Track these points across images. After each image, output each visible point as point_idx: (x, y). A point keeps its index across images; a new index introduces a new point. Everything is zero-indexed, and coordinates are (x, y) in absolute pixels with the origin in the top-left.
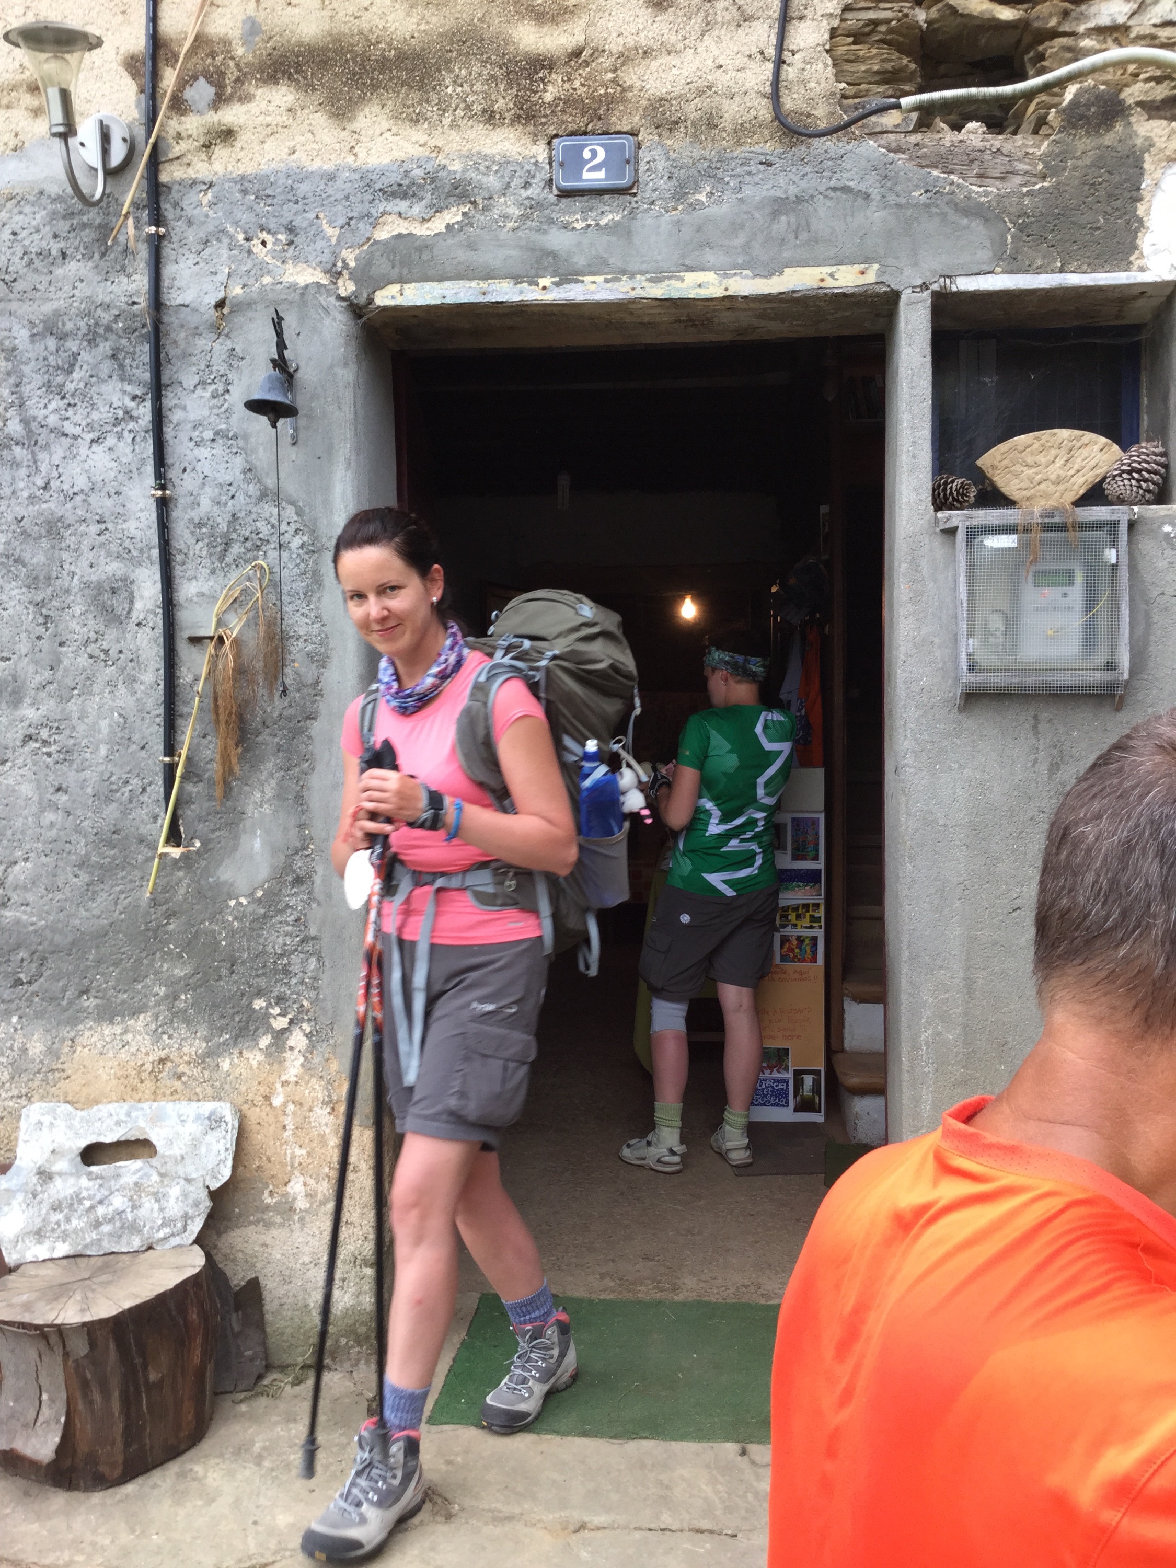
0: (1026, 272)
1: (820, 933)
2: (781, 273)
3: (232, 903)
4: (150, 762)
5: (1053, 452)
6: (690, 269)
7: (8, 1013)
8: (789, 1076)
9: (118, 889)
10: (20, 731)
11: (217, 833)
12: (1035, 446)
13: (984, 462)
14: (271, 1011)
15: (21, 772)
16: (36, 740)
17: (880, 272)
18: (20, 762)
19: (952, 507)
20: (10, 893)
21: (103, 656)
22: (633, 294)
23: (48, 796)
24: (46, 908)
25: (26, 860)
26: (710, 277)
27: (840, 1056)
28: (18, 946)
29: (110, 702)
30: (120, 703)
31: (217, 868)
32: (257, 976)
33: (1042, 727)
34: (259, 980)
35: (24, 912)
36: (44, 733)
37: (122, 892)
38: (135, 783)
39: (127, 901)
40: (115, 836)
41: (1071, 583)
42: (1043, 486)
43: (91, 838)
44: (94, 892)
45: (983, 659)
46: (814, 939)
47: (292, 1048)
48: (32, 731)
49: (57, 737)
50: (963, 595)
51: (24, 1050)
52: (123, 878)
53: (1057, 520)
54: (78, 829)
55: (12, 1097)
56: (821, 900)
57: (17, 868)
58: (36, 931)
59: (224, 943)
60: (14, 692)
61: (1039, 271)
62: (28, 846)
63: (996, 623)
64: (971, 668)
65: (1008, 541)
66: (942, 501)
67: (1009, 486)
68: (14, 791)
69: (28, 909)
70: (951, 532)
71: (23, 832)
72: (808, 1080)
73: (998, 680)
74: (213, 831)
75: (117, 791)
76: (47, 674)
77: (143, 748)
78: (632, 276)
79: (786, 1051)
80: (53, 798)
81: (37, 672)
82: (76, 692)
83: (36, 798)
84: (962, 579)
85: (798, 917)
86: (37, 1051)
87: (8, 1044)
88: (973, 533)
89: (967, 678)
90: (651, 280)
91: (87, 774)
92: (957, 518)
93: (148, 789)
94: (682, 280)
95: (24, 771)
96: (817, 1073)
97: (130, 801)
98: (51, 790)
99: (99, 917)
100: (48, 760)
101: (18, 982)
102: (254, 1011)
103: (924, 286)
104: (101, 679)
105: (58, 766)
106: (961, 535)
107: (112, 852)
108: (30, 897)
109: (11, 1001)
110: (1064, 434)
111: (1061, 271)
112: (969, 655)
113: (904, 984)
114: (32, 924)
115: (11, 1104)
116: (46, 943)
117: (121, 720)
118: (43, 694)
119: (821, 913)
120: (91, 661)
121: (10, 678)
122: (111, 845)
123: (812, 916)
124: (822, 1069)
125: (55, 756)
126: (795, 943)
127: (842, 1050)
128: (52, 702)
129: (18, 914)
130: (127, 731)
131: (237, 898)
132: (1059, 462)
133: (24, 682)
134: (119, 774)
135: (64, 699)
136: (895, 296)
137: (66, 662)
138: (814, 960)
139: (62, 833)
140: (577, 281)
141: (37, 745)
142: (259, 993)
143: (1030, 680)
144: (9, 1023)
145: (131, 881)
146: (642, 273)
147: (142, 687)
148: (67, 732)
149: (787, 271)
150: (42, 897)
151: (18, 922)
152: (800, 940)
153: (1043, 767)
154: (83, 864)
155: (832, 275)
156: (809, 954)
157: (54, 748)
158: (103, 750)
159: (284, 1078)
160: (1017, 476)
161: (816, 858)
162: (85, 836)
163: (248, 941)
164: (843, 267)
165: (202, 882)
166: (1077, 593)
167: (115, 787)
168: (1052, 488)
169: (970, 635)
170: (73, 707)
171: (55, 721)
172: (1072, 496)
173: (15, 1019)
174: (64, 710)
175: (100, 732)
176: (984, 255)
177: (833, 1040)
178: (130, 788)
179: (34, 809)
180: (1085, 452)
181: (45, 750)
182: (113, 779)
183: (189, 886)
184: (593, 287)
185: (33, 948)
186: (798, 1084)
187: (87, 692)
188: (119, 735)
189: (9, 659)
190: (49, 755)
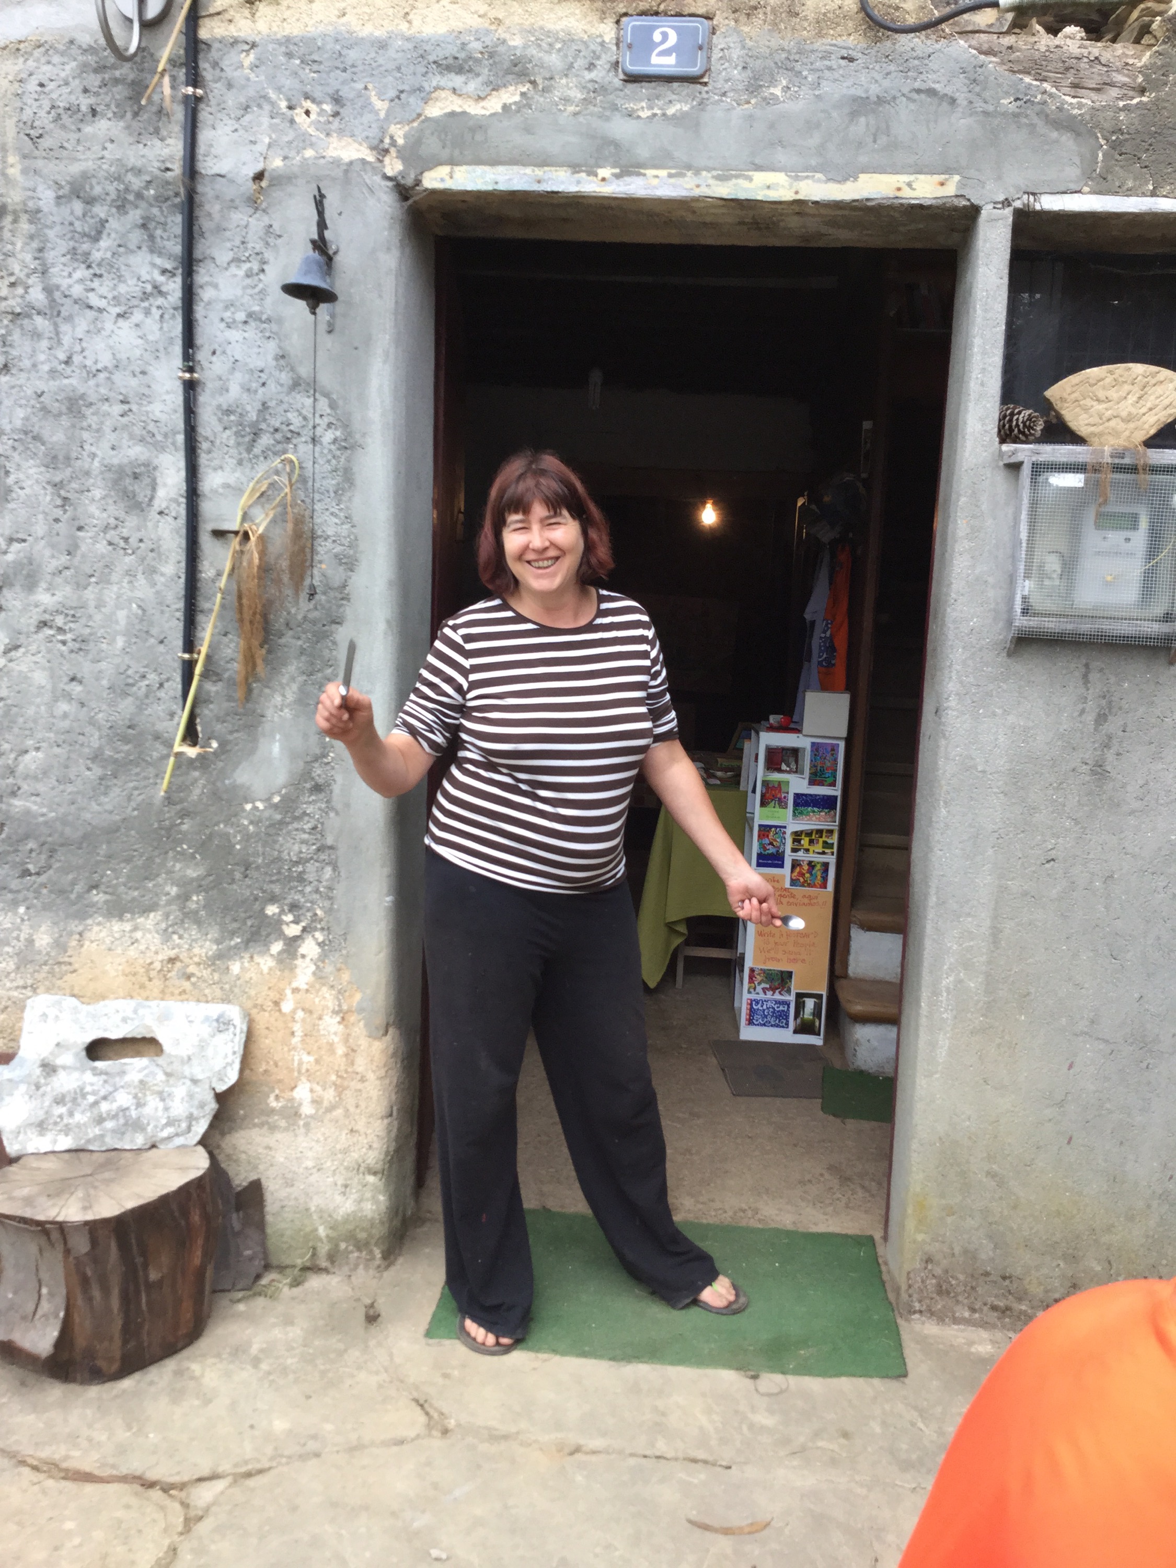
0: (1116, 193)
1: (832, 860)
2: (856, 179)
3: (248, 807)
4: (169, 657)
5: (1127, 387)
6: (759, 168)
7: (15, 904)
8: (792, 998)
9: (131, 785)
10: (35, 616)
11: (236, 735)
12: (1108, 380)
13: (1053, 393)
14: (284, 918)
15: (35, 659)
16: (51, 627)
17: (960, 185)
18: (33, 648)
19: (1016, 440)
20: (20, 782)
21: (122, 544)
22: (697, 192)
23: (62, 686)
24: (56, 800)
25: (38, 749)
26: (779, 178)
27: (843, 982)
28: (27, 837)
29: (129, 593)
30: (139, 594)
31: (234, 770)
32: (272, 882)
33: (1094, 676)
34: (273, 886)
35: (35, 803)
36: (59, 621)
37: (136, 788)
38: (153, 677)
39: (141, 798)
40: (130, 731)
41: (1134, 526)
42: (1112, 423)
43: (105, 731)
44: (107, 787)
45: (1038, 603)
46: (826, 866)
47: (303, 956)
48: (47, 617)
49: (72, 625)
50: (1024, 535)
51: (30, 942)
52: (137, 774)
53: (1127, 461)
54: (92, 722)
55: (17, 987)
56: (835, 826)
57: (27, 757)
58: (46, 823)
59: (238, 847)
60: (29, 576)
61: (1129, 193)
62: (39, 736)
63: (1053, 564)
64: (1025, 612)
65: (1075, 480)
66: (1007, 434)
67: (1077, 421)
68: (26, 678)
69: (38, 799)
70: (1015, 467)
71: (35, 721)
72: (810, 1004)
73: (1051, 625)
74: (231, 732)
75: (133, 685)
76: (64, 559)
77: (161, 642)
78: (697, 172)
79: (790, 974)
80: (67, 688)
81: (53, 557)
82: (93, 580)
83: (49, 687)
84: (1024, 516)
85: (811, 842)
86: (44, 942)
87: (15, 934)
88: (1039, 469)
89: (1021, 622)
90: (718, 178)
91: (103, 665)
92: (1024, 452)
93: (166, 685)
94: (750, 179)
95: (38, 658)
96: (819, 997)
97: (147, 696)
98: (66, 679)
99: (111, 812)
100: (64, 648)
101: (26, 873)
102: (267, 916)
103: (1007, 203)
104: (119, 569)
105: (73, 655)
106: (1026, 470)
107: (126, 748)
108: (41, 787)
109: (18, 891)
110: (1139, 369)
111: (1153, 194)
112: (1025, 598)
113: (929, 928)
114: (43, 815)
115: (15, 994)
116: (56, 836)
117: (140, 612)
118: (59, 580)
119: (834, 839)
120: (110, 548)
121: (25, 561)
122: (125, 740)
123: (825, 842)
124: (824, 993)
125: (70, 644)
126: (806, 867)
127: (846, 976)
128: (68, 589)
129: (28, 804)
130: (145, 623)
131: (253, 802)
132: (1132, 399)
133: (39, 566)
134: (136, 668)
135: (80, 586)
136: (973, 212)
137: (83, 548)
138: (824, 886)
139: (75, 724)
140: (639, 174)
141: (51, 632)
142: (273, 899)
143: (1086, 627)
144: (16, 914)
145: (147, 778)
146: (708, 169)
147: (162, 579)
148: (83, 621)
149: (863, 177)
150: (53, 788)
151: (28, 812)
152: (811, 865)
153: (1090, 718)
154: (96, 757)
155: (909, 185)
156: (819, 880)
157: (69, 636)
158: (120, 642)
159: (294, 985)
160: (1086, 410)
161: (833, 784)
162: (99, 729)
163: (264, 846)
164: (921, 177)
165: (219, 784)
166: (1140, 538)
167: (131, 681)
168: (1121, 426)
169: (1027, 576)
170: (90, 594)
171: (72, 608)
172: (1141, 436)
173: (22, 910)
174: (80, 597)
175: (117, 622)
176: (1073, 172)
177: (838, 966)
178: (147, 682)
179: (47, 697)
180: (1159, 390)
181: (60, 637)
182: (130, 672)
183: (204, 786)
184: (655, 182)
185: (42, 839)
186: (800, 1006)
187: (104, 581)
188: (137, 627)
189: (24, 541)
190: (64, 643)
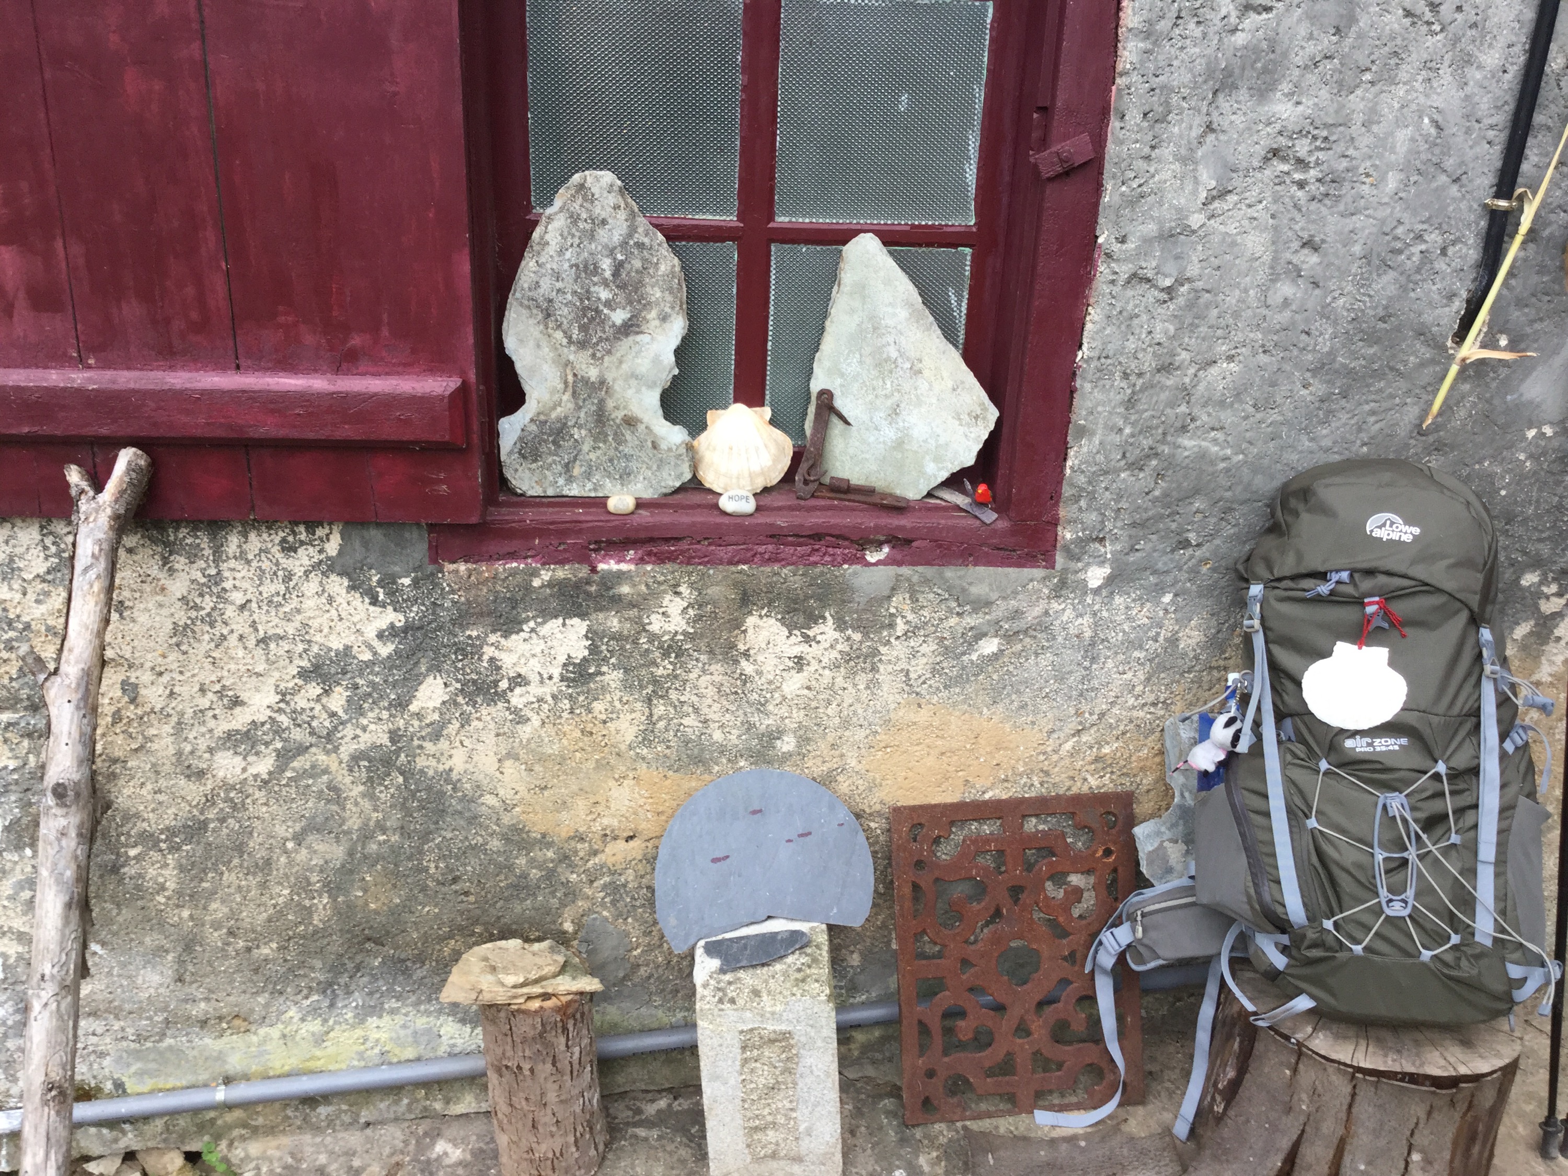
3: (1531, 433)
4: (1463, 205)
7: (1160, 589)
9: (1367, 408)
10: (1265, 139)
11: (1537, 326)
14: (1545, 589)
15: (1251, 212)
16: (1284, 159)
18: (1252, 195)
20: (1196, 411)
21: (1428, 16)
23: (1288, 255)
24: (1248, 435)
25: (1230, 358)
28: (1196, 492)
29: (1422, 99)
30: (1437, 101)
31: (1522, 381)
32: (1540, 540)
34: (1540, 546)
35: (1215, 441)
36: (1302, 148)
37: (1373, 413)
38: (1434, 238)
39: (1378, 426)
40: (1381, 325)
43: (1344, 326)
44: (1330, 412)
47: (1559, 639)
48: (1283, 141)
49: (1321, 155)
51: (1173, 641)
52: (1381, 391)
54: (1325, 313)
55: (1144, 705)
57: (1214, 371)
58: (1228, 470)
59: (1503, 493)
60: (1265, 71)
62: (1240, 337)
68: (1234, 244)
69: (1219, 435)
71: (1236, 315)
74: (1532, 322)
75: (1400, 252)
76: (1327, 41)
77: (1456, 180)
80: (1295, 259)
81: (1311, 37)
82: (1367, 77)
83: (1267, 258)
86: (1192, 642)
87: (1152, 633)
91: (1358, 221)
93: (1451, 251)
95: (1258, 211)
97: (1418, 270)
98: (1296, 245)
99: (1327, 450)
100: (1300, 194)
101: (1185, 544)
102: (1522, 589)
104: (1416, 57)
105: (1314, 205)
107: (1371, 351)
108: (1228, 418)
109: (1167, 572)
114: (1226, 459)
115: (1141, 714)
116: (1239, 489)
117: (1433, 131)
118: (1312, 78)
120: (1407, 21)
121: (1264, 45)
122: (1371, 338)
125: (1313, 188)
128: (1324, 93)
129: (1204, 444)
130: (1437, 151)
131: (1539, 428)
133: (1285, 55)
134: (1412, 222)
135: (1343, 88)
137: (1363, 22)
139: (1298, 317)
141: (1285, 167)
142: (1537, 563)
144: (1158, 603)
145: (1392, 396)
147: (1478, 76)
148: (1339, 148)
150: (1246, 418)
151: (1202, 456)
154: (1321, 368)
157: (1313, 173)
158: (1392, 182)
162: (1335, 323)
163: (1540, 490)
165: (1496, 402)
167: (1399, 245)
170: (1357, 102)
171: (1326, 126)
173: (1167, 598)
174: (1342, 107)
175: (1393, 150)
178: (1423, 247)
179: (1261, 276)
181: (1297, 176)
182: (1400, 231)
183: (1474, 404)
185: (1217, 496)
187: (1388, 77)
188: (1424, 157)
189: (1268, 9)
190: (1301, 185)
